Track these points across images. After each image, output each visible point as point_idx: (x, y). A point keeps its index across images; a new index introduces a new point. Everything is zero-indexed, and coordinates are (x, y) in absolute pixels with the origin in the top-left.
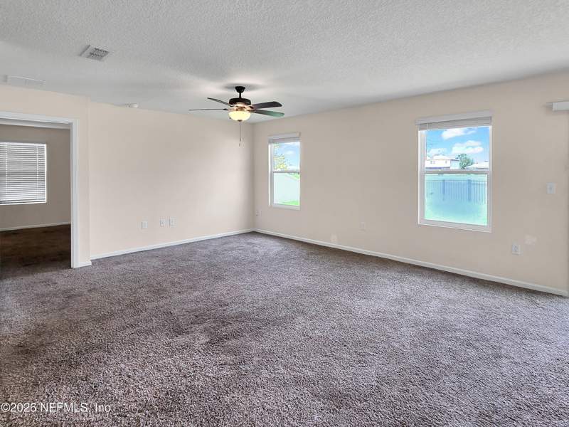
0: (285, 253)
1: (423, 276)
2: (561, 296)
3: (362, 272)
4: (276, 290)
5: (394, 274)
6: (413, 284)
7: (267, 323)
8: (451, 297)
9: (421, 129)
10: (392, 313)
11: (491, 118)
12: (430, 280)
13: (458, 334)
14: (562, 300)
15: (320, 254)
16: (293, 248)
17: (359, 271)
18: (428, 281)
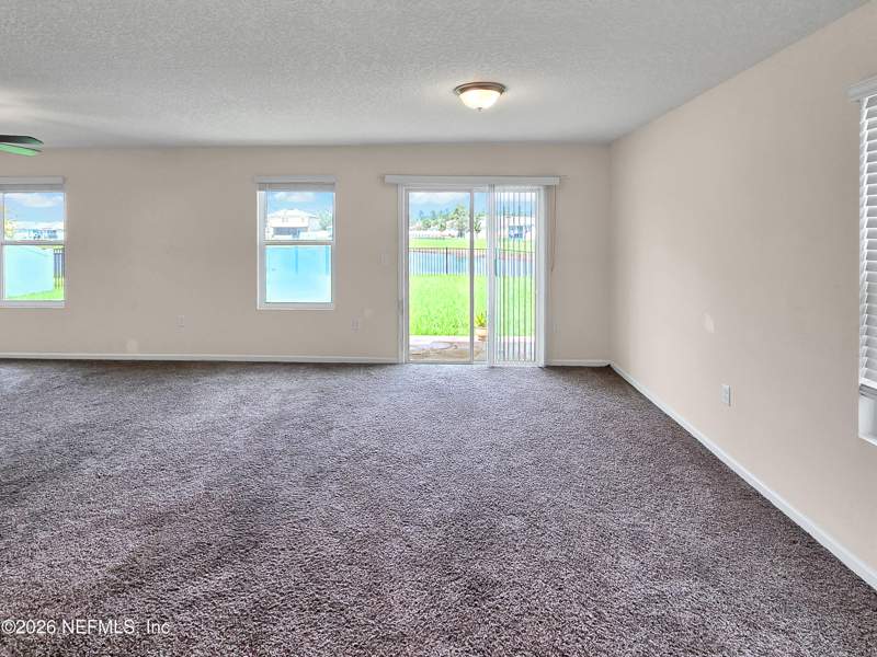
0: (37, 382)
1: (263, 372)
2: (391, 364)
3: (182, 383)
4: (35, 437)
5: (226, 377)
6: (249, 384)
7: (29, 481)
8: (293, 387)
9: (260, 190)
10: (223, 419)
11: (334, 184)
12: (271, 375)
13: (297, 420)
14: (392, 367)
15: (107, 372)
16: (51, 373)
17: (177, 383)
18: (266, 376)
